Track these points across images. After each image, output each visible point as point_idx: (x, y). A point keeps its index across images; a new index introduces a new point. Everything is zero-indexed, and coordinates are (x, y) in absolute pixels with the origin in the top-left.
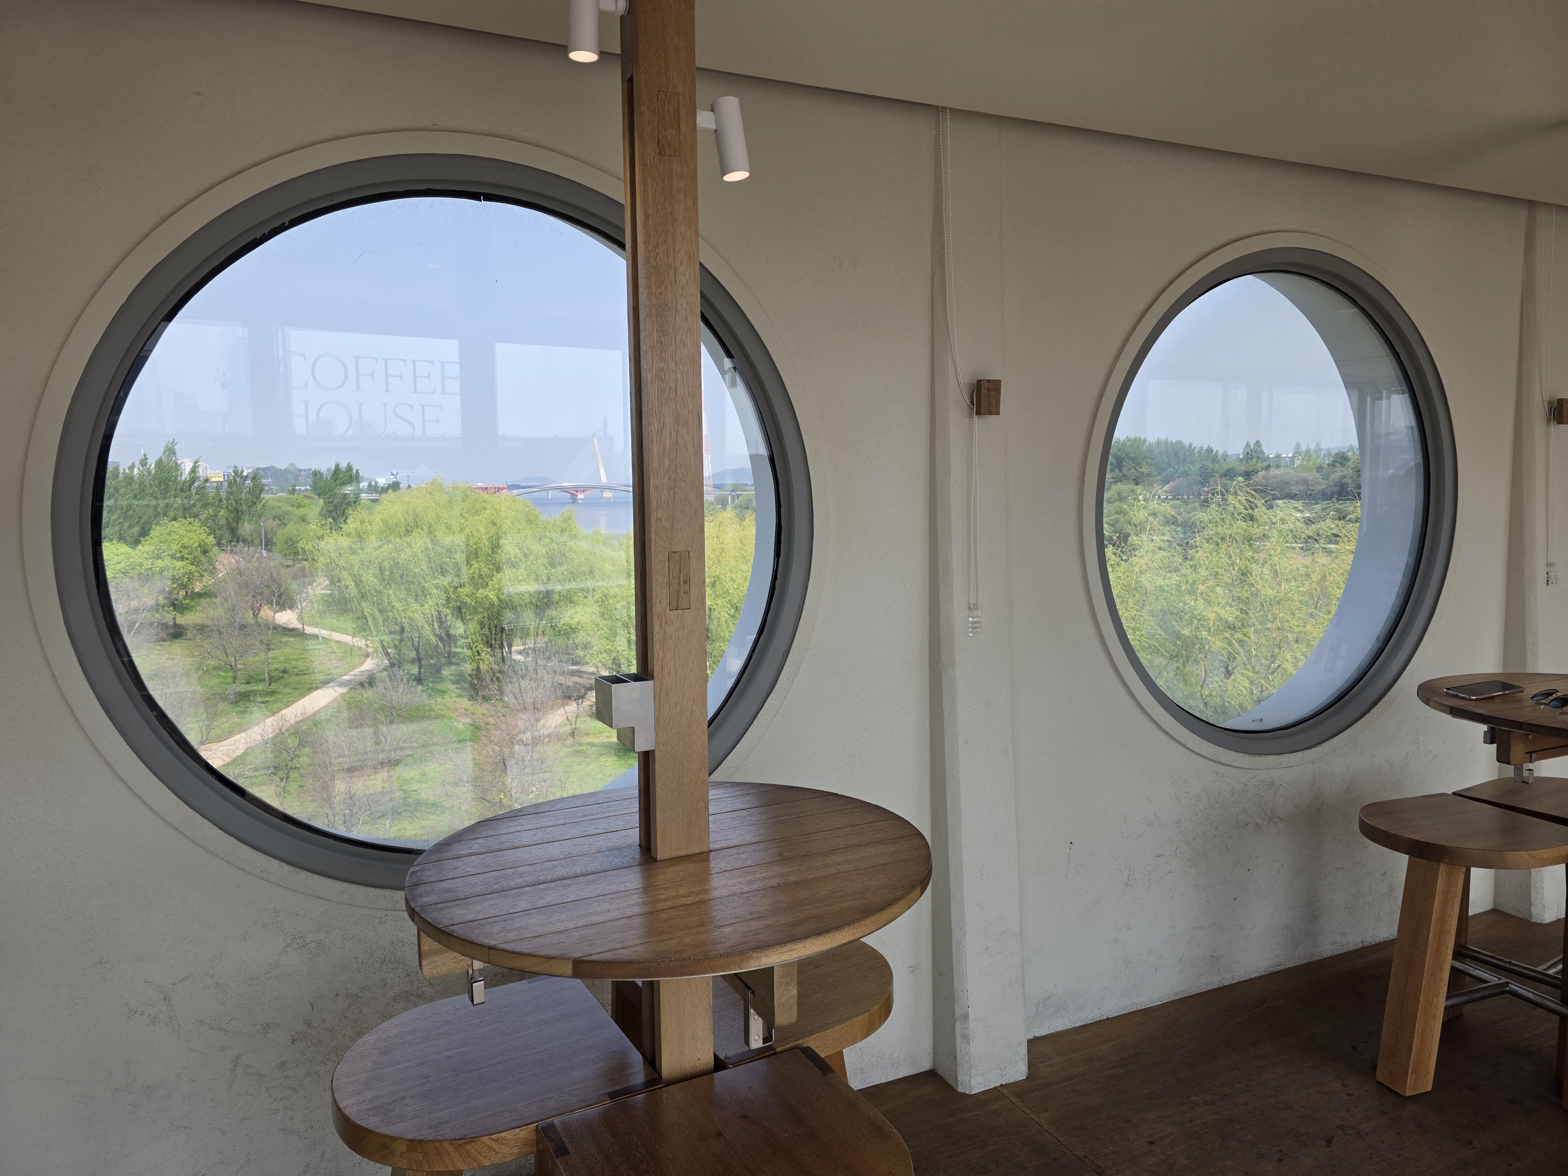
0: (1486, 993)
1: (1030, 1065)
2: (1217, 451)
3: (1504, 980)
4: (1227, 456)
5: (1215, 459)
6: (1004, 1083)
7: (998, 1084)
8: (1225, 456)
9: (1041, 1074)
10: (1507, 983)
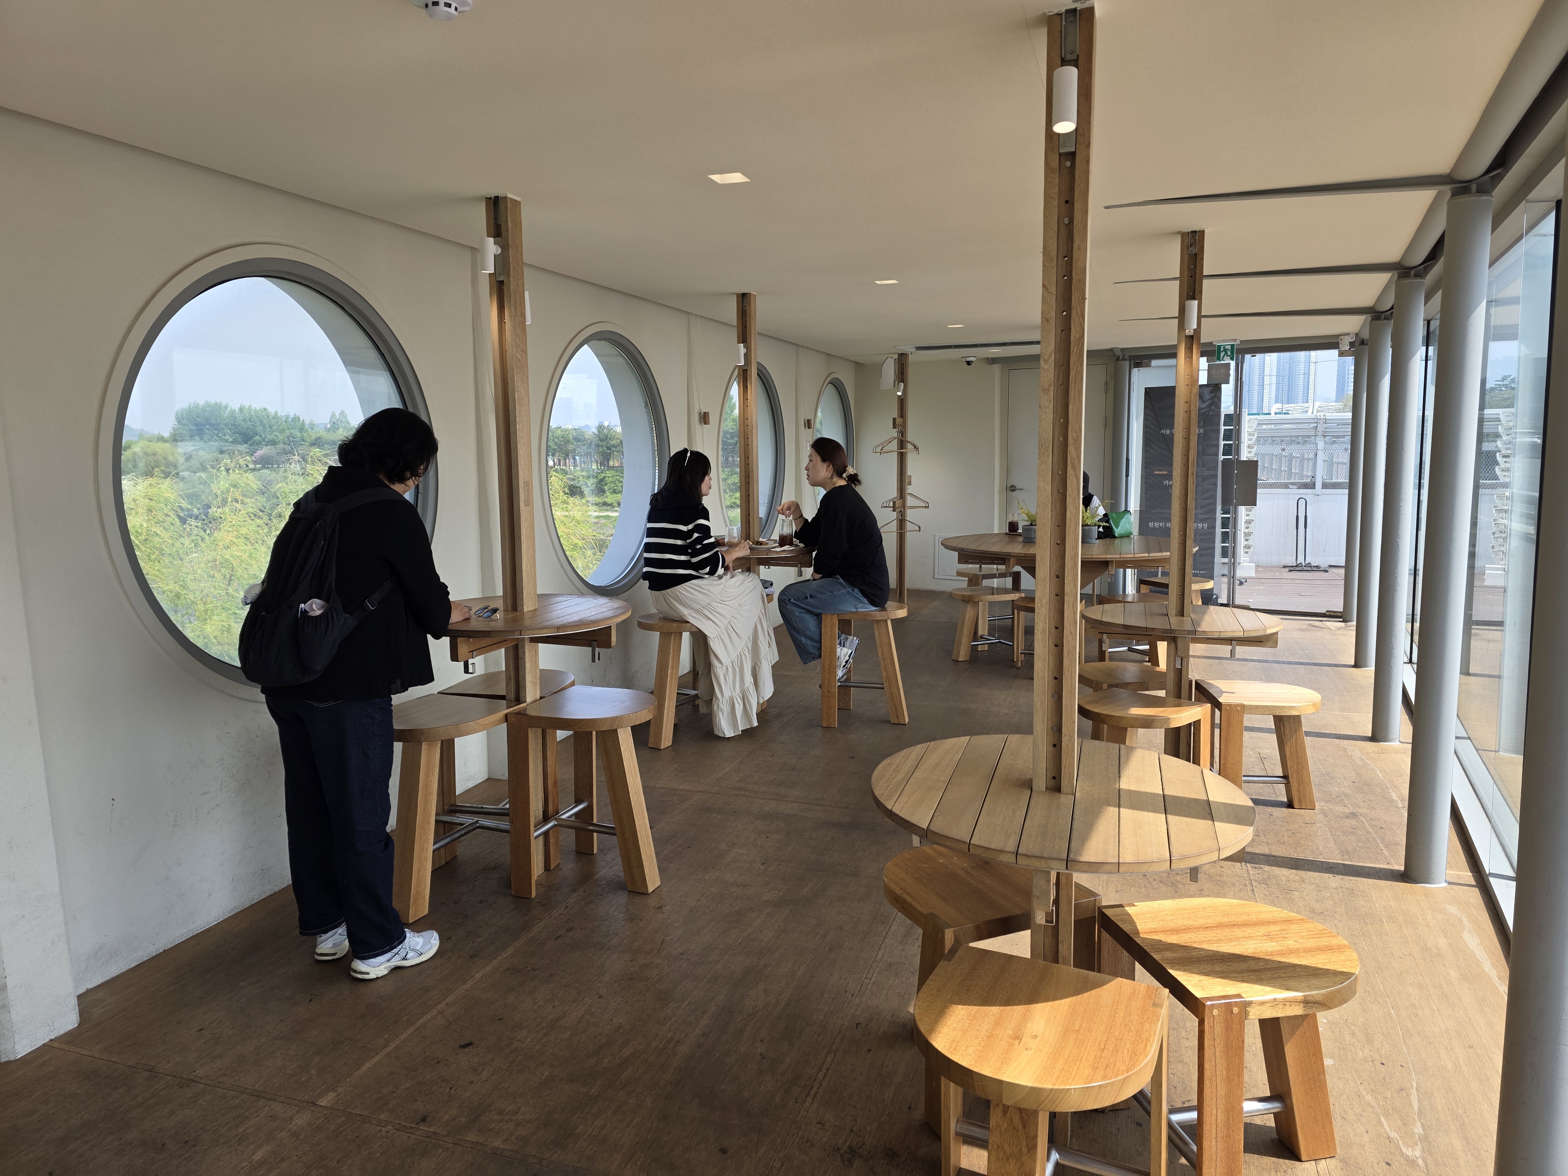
0: (463, 832)
1: (82, 1013)
2: (303, 421)
3: (476, 819)
4: (314, 425)
5: (302, 429)
6: (53, 1037)
7: (47, 1040)
8: (312, 426)
9: (93, 1017)
10: (477, 821)
